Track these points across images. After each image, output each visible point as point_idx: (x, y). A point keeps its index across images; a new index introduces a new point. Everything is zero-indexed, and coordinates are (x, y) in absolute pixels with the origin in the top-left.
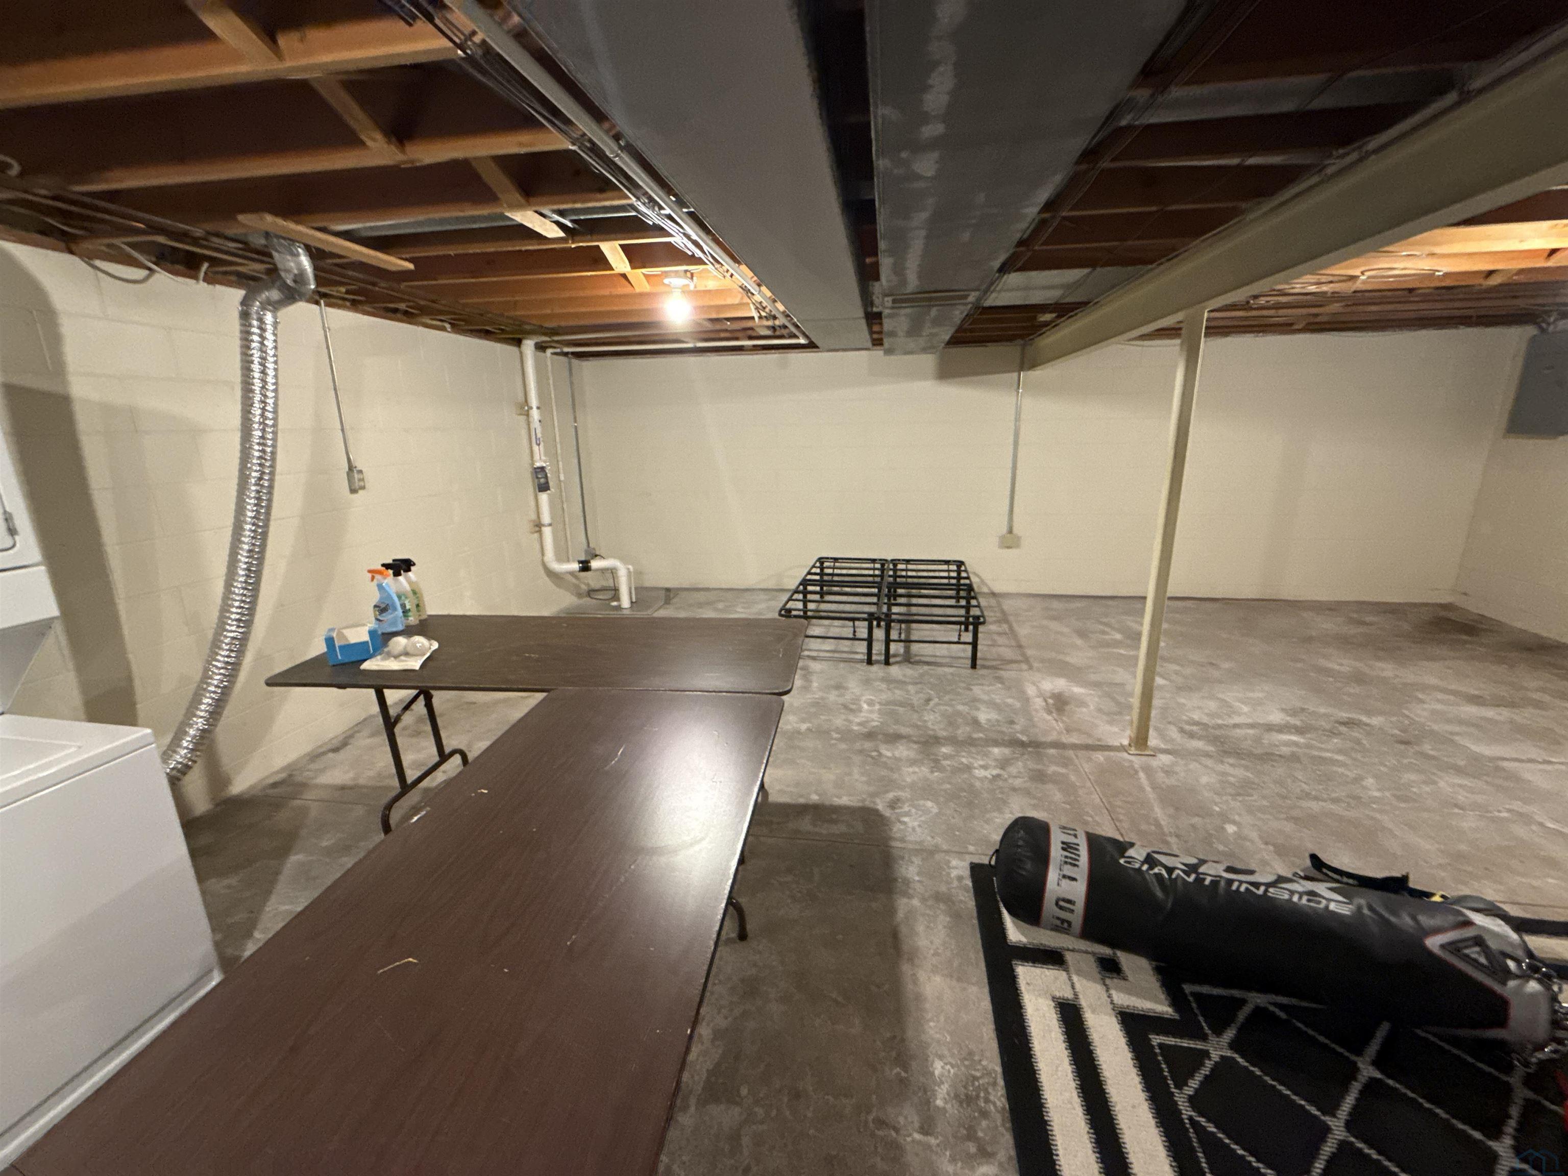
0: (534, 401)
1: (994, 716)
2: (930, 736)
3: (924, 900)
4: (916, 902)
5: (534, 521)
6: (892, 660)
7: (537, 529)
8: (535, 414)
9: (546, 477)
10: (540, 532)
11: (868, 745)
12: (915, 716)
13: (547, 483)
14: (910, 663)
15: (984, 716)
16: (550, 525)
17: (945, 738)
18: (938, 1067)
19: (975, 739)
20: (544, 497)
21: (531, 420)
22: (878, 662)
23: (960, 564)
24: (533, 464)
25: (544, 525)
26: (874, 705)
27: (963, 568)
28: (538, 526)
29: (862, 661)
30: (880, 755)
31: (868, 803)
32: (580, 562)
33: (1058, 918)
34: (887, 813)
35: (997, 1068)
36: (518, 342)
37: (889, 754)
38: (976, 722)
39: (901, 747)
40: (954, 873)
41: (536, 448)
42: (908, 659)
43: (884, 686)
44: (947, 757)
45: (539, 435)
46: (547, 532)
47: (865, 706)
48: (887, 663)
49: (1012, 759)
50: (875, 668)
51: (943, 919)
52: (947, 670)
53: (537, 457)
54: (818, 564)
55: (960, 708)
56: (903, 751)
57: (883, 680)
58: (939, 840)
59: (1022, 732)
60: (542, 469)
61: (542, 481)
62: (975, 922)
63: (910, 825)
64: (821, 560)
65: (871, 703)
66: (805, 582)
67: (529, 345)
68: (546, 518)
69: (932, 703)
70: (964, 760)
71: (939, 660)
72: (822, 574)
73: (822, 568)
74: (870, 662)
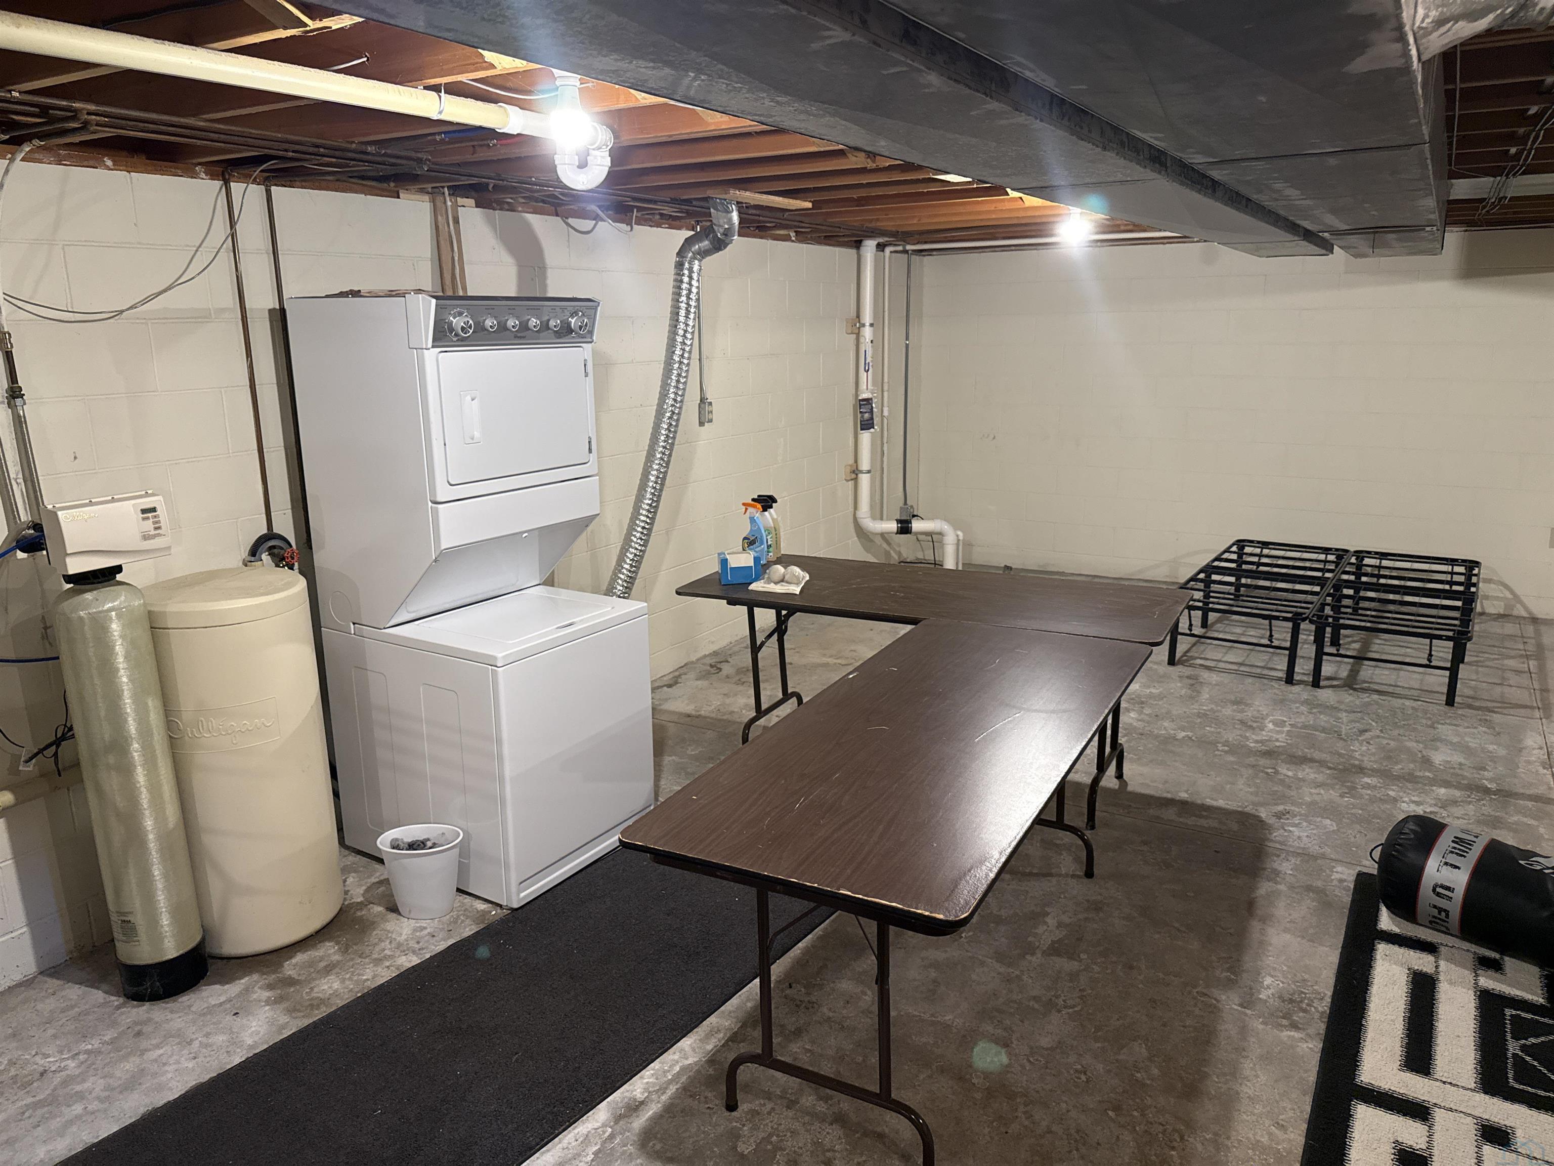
0: (867, 318)
1: (1457, 758)
2: (1354, 766)
3: (1292, 887)
4: (1282, 887)
5: (851, 466)
6: (1322, 683)
7: (854, 476)
8: (867, 333)
9: (871, 412)
10: (856, 480)
11: (1263, 762)
12: (1340, 744)
13: (872, 419)
14: (1355, 689)
15: (1439, 757)
16: (869, 472)
17: (1373, 770)
18: (1268, 981)
19: (1417, 777)
20: (866, 437)
21: (862, 340)
22: (1300, 682)
23: (1471, 565)
24: (857, 395)
25: (861, 472)
26: (1284, 726)
27: (1476, 571)
28: (855, 472)
29: (1280, 679)
30: (1277, 772)
31: (1249, 809)
32: (899, 521)
33: (1435, 907)
34: (1272, 821)
35: (1328, 991)
36: (858, 245)
37: (1290, 774)
38: (1427, 762)
39: (1307, 770)
40: (1335, 876)
41: (863, 375)
42: (1351, 683)
43: (1304, 709)
44: (1368, 786)
45: (869, 360)
46: (865, 479)
47: (1271, 726)
48: (1316, 684)
49: (1462, 801)
50: (1296, 689)
51: (1309, 903)
52: (1408, 703)
53: (863, 386)
54: (1234, 549)
55: (1410, 744)
56: (1308, 772)
57: (1306, 702)
58: (1327, 850)
59: (1491, 780)
60: (868, 401)
61: (867, 416)
62: (1346, 911)
63: (1297, 833)
64: (1241, 544)
65: (1279, 724)
66: (1209, 569)
67: (870, 246)
68: (865, 464)
69: (1367, 735)
70: (1391, 793)
71: (1398, 690)
72: (1240, 561)
73: (1240, 554)
74: (1289, 679)
